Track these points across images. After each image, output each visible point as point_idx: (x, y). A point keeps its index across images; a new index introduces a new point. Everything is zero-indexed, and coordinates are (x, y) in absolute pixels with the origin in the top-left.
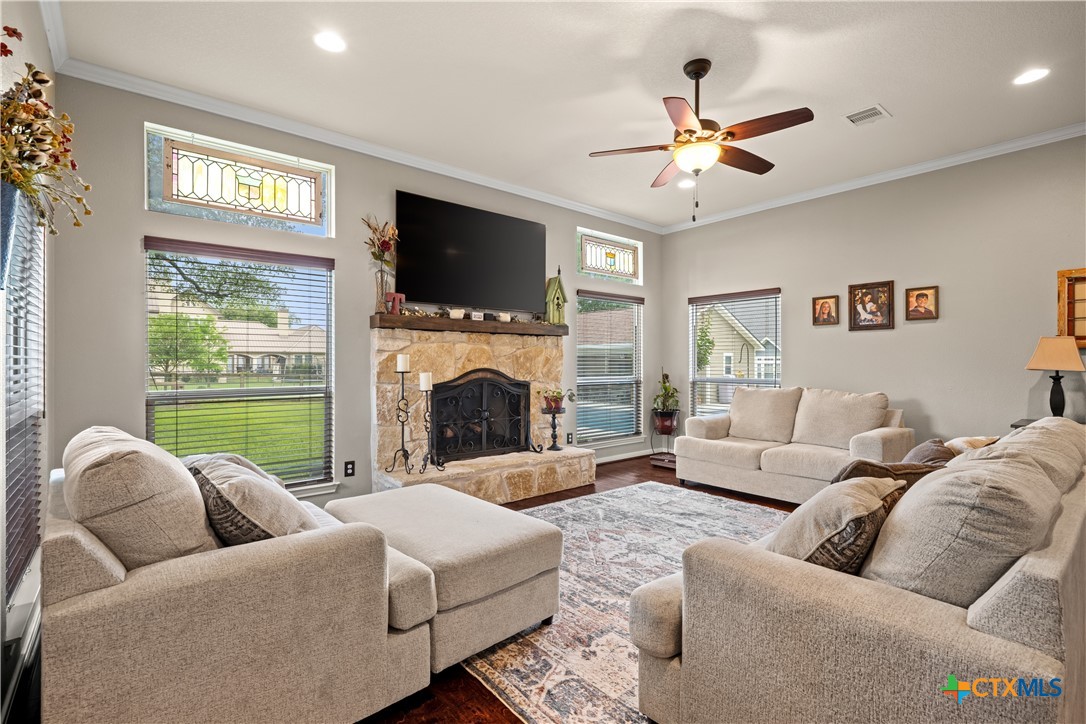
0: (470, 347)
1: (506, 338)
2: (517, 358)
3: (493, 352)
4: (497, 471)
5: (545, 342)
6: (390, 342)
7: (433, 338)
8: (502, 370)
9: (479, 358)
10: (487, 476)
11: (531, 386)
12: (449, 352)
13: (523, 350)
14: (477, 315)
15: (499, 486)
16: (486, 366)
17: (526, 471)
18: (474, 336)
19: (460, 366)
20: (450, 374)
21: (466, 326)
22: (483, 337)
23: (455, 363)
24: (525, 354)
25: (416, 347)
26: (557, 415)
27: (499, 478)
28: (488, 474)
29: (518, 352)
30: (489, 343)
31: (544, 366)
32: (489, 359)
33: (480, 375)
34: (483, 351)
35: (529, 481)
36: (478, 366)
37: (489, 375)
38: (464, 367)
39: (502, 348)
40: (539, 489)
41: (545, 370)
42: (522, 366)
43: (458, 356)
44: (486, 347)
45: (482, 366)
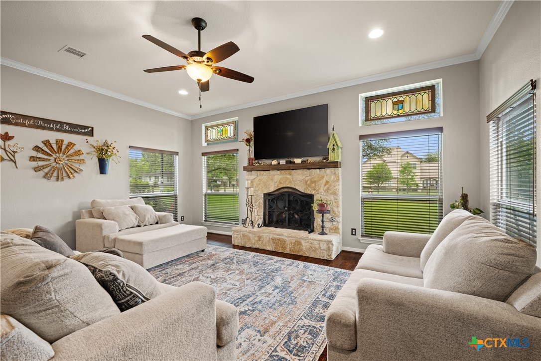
0: (280, 177)
1: (300, 171)
2: (306, 182)
3: (293, 179)
4: (267, 234)
5: (325, 172)
6: (249, 176)
7: (265, 174)
8: (297, 188)
9: (285, 182)
10: (263, 236)
11: (315, 196)
12: (272, 179)
13: (310, 177)
14: (283, 162)
15: (269, 241)
16: (288, 186)
17: (282, 239)
18: (283, 171)
19: (276, 185)
20: (272, 189)
21: (278, 168)
22: (288, 172)
23: (275, 184)
24: (311, 179)
25: (259, 178)
26: (324, 215)
27: (268, 238)
28: (264, 234)
29: (307, 178)
30: (290, 175)
31: (325, 185)
32: (290, 182)
33: (286, 190)
34: (287, 178)
35: (284, 244)
36: (285, 186)
37: (290, 190)
38: (278, 186)
39: (297, 176)
40: (290, 250)
41: (326, 188)
42: (309, 186)
43: (276, 181)
44: (288, 176)
45: (286, 186)
